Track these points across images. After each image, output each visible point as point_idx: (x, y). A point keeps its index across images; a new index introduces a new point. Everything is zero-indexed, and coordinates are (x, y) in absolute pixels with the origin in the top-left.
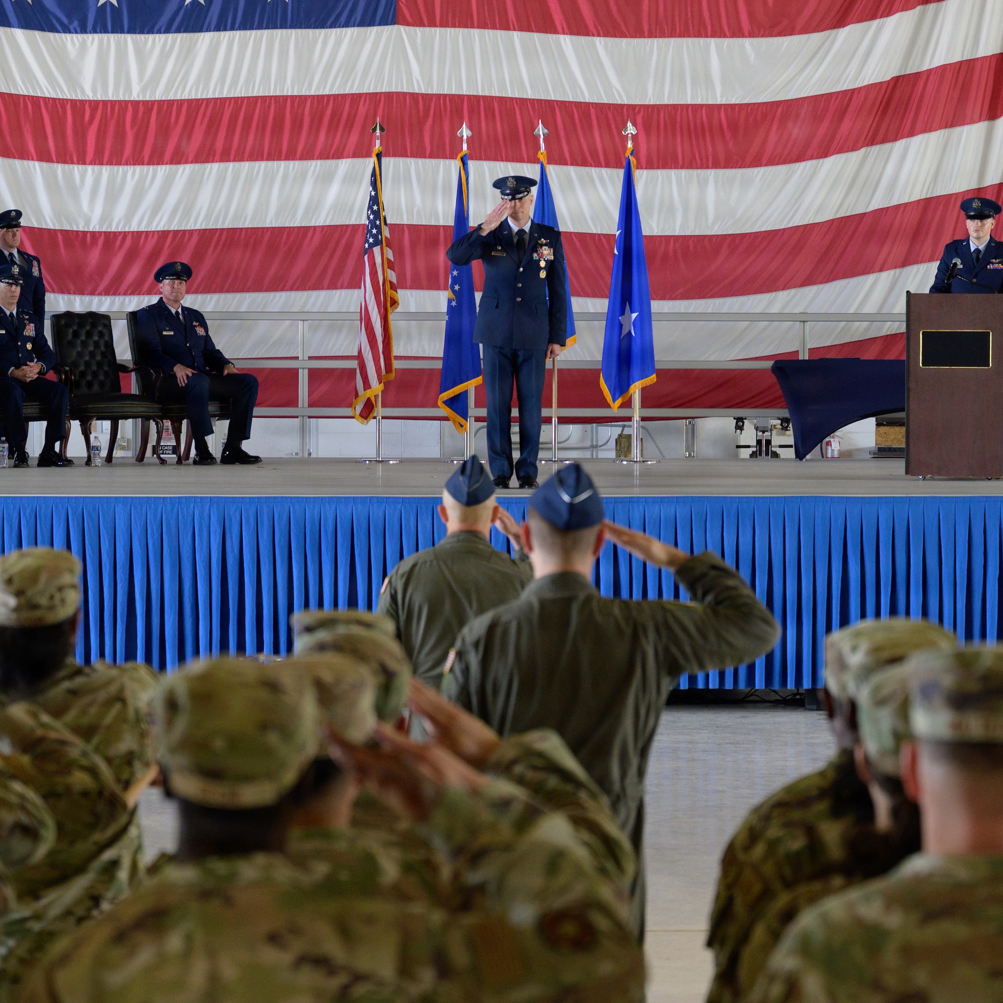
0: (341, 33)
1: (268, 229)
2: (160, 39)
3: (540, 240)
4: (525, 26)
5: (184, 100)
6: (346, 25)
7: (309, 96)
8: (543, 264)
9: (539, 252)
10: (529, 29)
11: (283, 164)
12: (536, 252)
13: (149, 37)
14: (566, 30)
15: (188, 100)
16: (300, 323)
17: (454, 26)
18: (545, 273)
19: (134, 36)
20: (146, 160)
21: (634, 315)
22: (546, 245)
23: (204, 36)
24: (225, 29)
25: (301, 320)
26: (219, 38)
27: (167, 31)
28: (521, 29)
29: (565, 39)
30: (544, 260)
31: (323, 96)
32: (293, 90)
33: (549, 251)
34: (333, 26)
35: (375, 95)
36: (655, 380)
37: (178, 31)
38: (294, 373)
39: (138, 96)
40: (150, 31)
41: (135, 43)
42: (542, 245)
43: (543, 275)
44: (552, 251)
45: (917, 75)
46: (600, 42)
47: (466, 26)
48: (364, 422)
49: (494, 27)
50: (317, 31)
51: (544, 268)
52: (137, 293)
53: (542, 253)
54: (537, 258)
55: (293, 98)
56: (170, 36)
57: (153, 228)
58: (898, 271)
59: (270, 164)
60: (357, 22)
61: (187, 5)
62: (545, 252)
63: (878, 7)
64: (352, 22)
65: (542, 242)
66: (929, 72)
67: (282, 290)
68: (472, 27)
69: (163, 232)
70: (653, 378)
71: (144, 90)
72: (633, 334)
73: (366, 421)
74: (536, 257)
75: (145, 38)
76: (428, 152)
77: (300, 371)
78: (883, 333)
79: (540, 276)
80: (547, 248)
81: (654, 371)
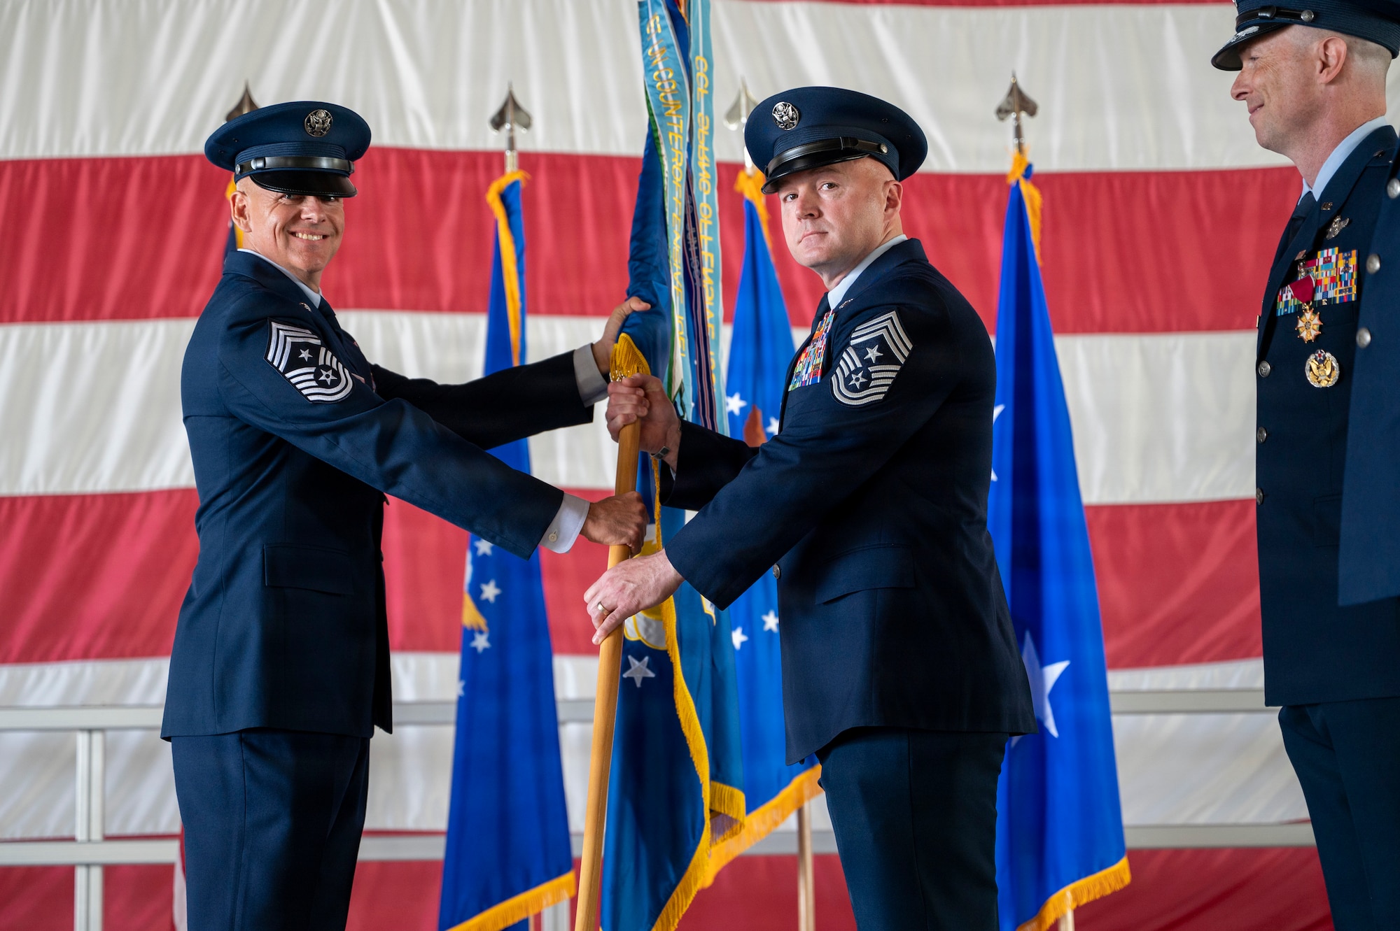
1: (25, 499)
7: (138, 160)
11: (67, 331)
16: (82, 739)
21: (1054, 672)
25: (82, 730)
29: (793, 13)
30: (1317, 308)
31: (172, 160)
32: (95, 144)
36: (1127, 878)
38: (63, 878)
46: (884, 19)
51: (1318, 344)
55: (96, 164)
59: (32, 330)
67: (63, 657)
70: (1117, 874)
72: (1053, 731)
76: (446, 297)
77: (80, 874)
81: (1120, 850)
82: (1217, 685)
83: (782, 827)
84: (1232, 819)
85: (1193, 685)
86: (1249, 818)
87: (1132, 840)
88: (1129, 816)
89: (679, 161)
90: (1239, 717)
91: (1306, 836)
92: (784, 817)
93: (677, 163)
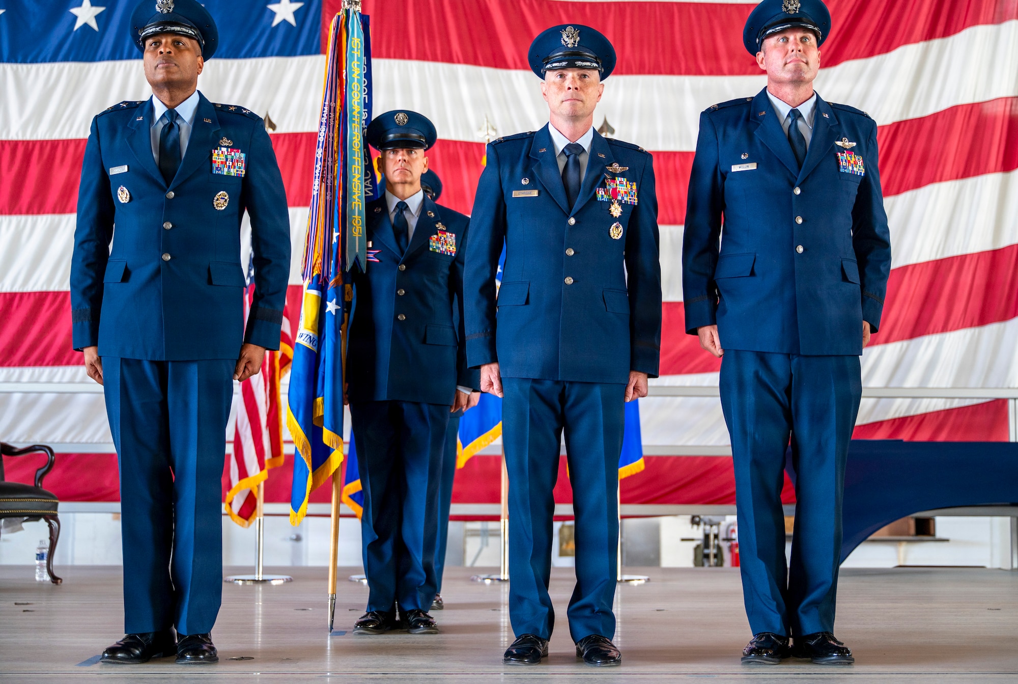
0: (257, 64)
2: (44, 69)
3: (611, 165)
4: (472, 59)
5: (71, 140)
6: (263, 54)
8: (616, 210)
9: (608, 187)
10: (476, 62)
12: (603, 185)
13: (31, 68)
14: (519, 64)
15: (75, 140)
17: (388, 56)
18: (621, 228)
19: (14, 66)
20: (24, 209)
22: (622, 175)
23: (97, 67)
24: (121, 58)
26: (114, 67)
27: (53, 59)
28: (466, 61)
29: (517, 75)
30: (620, 203)
33: (629, 186)
34: (248, 55)
35: (295, 135)
36: (643, 468)
37: (66, 59)
39: (17, 135)
40: (34, 61)
41: (16, 74)
42: (614, 176)
43: (616, 232)
44: (634, 187)
45: (921, 121)
47: (402, 57)
48: (244, 523)
49: (435, 59)
50: (229, 62)
51: (619, 220)
52: (7, 364)
53: (615, 190)
54: (606, 198)
56: (57, 66)
57: (29, 288)
58: (905, 343)
60: (276, 51)
61: (77, 30)
62: (622, 189)
63: (876, 43)
64: (269, 52)
65: (615, 170)
66: (936, 116)
68: (410, 57)
69: (41, 293)
70: (639, 466)
71: (24, 128)
73: (246, 522)
74: (602, 196)
75: (27, 68)
78: (891, 415)
79: (612, 235)
80: (624, 180)
81: (640, 455)
82: (699, 384)
83: (493, 443)
84: (703, 444)
85: (688, 384)
86: (711, 443)
87: (646, 452)
88: (645, 441)
89: (358, 138)
90: (708, 399)
91: (729, 452)
92: (495, 438)
93: (356, 139)
